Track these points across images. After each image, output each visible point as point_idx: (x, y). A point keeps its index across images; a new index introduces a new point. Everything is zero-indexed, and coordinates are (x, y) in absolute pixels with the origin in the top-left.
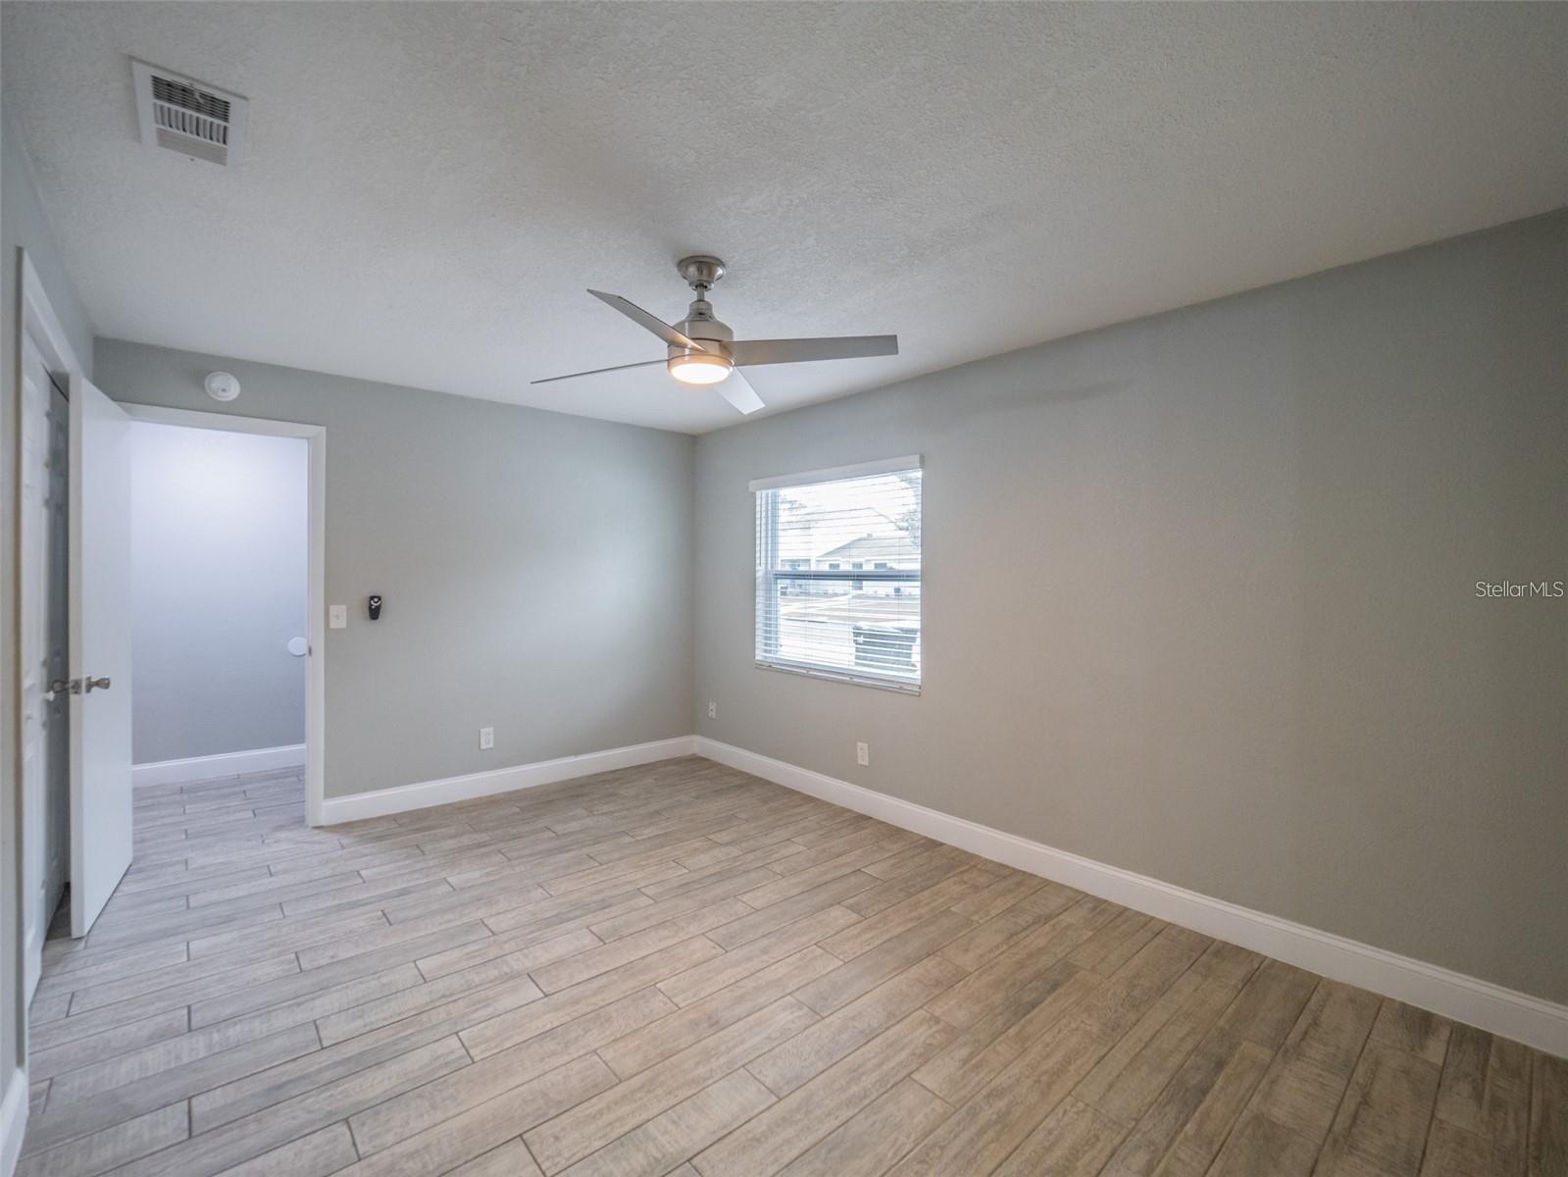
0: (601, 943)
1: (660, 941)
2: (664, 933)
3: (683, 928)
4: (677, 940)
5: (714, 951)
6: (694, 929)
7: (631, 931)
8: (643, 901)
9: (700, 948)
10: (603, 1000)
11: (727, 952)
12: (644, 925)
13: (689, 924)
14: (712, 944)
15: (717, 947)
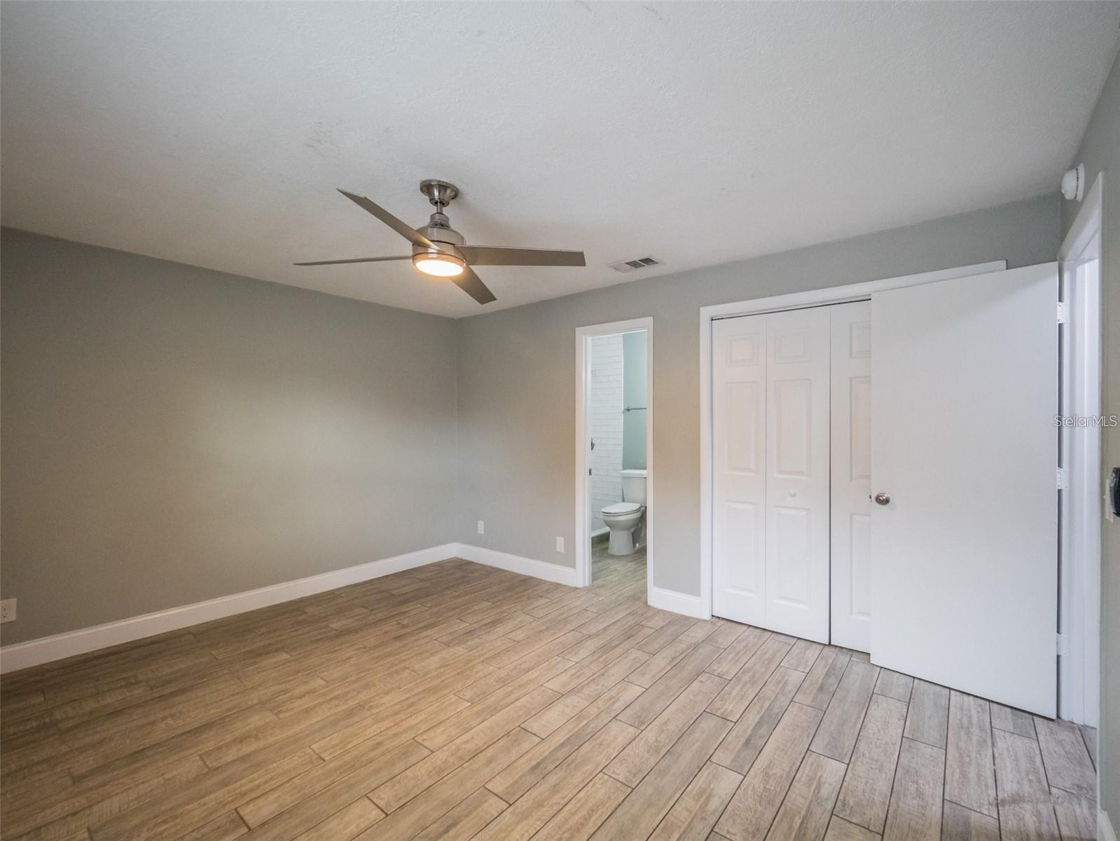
0: (523, 726)
1: (473, 738)
2: (470, 746)
3: (452, 755)
4: (457, 742)
5: (424, 737)
6: (441, 757)
7: (501, 743)
8: (498, 786)
9: (437, 738)
10: (504, 690)
11: (413, 738)
12: (489, 753)
13: (446, 761)
14: (425, 744)
15: (421, 742)
